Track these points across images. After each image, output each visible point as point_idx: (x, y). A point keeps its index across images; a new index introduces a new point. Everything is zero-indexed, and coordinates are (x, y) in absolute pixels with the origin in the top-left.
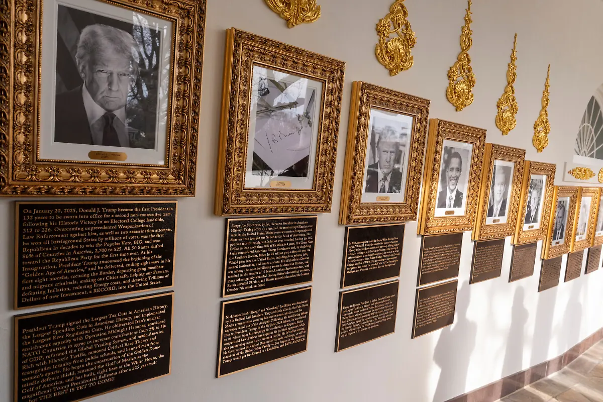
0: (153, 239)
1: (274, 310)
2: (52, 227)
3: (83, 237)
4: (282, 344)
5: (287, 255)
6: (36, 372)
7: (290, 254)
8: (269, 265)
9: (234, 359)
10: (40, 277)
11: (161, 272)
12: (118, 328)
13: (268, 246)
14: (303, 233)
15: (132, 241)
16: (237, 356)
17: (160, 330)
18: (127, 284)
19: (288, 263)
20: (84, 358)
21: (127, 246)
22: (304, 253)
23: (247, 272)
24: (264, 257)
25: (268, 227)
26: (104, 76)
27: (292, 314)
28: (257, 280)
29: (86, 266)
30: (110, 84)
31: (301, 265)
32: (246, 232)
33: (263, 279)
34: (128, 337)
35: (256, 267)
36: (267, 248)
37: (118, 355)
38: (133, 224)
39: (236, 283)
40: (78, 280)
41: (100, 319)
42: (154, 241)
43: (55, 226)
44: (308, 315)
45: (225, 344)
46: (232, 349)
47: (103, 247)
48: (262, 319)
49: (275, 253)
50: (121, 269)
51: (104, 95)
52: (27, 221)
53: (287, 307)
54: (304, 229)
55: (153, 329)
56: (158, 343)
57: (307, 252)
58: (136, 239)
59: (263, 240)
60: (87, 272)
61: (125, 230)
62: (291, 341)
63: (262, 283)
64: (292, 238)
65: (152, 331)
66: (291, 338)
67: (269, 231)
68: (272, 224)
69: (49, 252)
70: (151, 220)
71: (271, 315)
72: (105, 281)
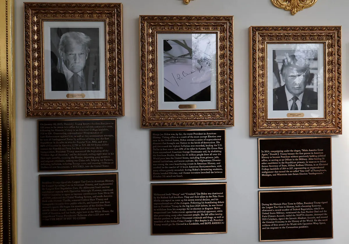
0: (103, 140)
1: (192, 196)
2: (52, 132)
3: (66, 138)
4: (202, 222)
5: (199, 156)
6: (48, 205)
7: (202, 156)
8: (185, 163)
9: (162, 225)
10: (48, 157)
11: (109, 160)
12: (86, 189)
13: (182, 149)
14: (213, 141)
15: (91, 141)
16: (165, 223)
17: (110, 194)
18: (90, 165)
19: (201, 162)
20: (70, 202)
21: (89, 143)
22: (216, 156)
23: (167, 166)
24: (180, 157)
25: (181, 136)
26: (72, 56)
27: (209, 201)
28: (176, 172)
29: (68, 153)
30: (75, 60)
31: (213, 165)
32: (164, 139)
33: (181, 172)
34: (92, 196)
35: (174, 163)
36: (182, 151)
37: (87, 205)
38: (91, 132)
39: (159, 172)
40: (65, 160)
41: (77, 182)
42: (104, 142)
43: (54, 132)
44: (225, 205)
45: (155, 213)
46: (160, 217)
47: (76, 144)
48: (182, 200)
49: (188, 154)
50: (86, 156)
51: (73, 65)
52: (42, 129)
53: (204, 195)
54: (214, 138)
55: (106, 193)
56: (109, 202)
57: (217, 155)
58: (94, 140)
59: (178, 145)
60: (69, 156)
61: (87, 135)
62: (209, 222)
63: (180, 175)
64: (203, 144)
65: (106, 195)
66: (210, 219)
67: (182, 139)
68: (184, 134)
69: (51, 144)
70: (101, 130)
71: (190, 199)
72: (78, 162)
